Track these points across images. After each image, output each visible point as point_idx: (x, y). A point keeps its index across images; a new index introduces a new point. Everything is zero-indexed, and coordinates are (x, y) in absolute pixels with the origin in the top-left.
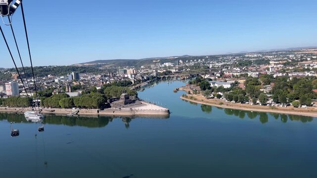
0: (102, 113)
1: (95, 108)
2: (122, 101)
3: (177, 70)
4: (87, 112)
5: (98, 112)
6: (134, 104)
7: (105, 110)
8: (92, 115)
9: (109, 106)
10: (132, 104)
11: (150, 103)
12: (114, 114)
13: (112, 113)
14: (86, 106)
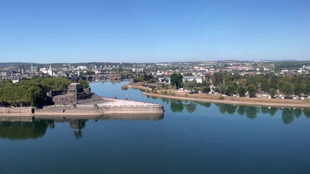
0: (41, 113)
1: (26, 105)
2: (71, 94)
3: (100, 72)
4: (9, 112)
5: (33, 111)
6: (91, 100)
7: (45, 108)
8: (20, 117)
9: (50, 102)
10: (87, 100)
11: (116, 98)
12: (65, 114)
13: (61, 114)
14: (9, 102)
